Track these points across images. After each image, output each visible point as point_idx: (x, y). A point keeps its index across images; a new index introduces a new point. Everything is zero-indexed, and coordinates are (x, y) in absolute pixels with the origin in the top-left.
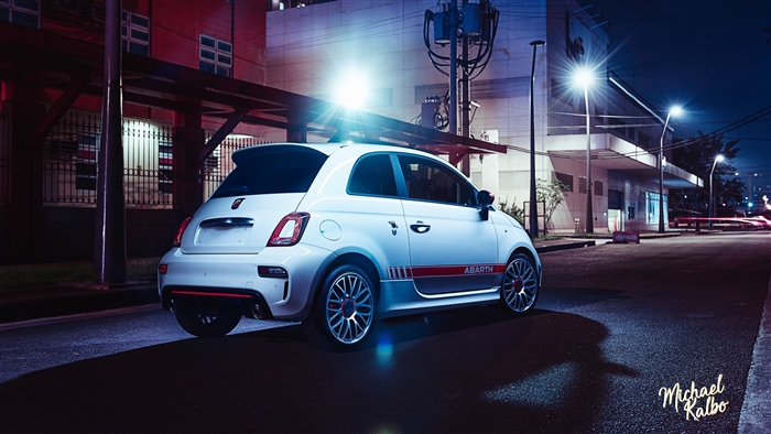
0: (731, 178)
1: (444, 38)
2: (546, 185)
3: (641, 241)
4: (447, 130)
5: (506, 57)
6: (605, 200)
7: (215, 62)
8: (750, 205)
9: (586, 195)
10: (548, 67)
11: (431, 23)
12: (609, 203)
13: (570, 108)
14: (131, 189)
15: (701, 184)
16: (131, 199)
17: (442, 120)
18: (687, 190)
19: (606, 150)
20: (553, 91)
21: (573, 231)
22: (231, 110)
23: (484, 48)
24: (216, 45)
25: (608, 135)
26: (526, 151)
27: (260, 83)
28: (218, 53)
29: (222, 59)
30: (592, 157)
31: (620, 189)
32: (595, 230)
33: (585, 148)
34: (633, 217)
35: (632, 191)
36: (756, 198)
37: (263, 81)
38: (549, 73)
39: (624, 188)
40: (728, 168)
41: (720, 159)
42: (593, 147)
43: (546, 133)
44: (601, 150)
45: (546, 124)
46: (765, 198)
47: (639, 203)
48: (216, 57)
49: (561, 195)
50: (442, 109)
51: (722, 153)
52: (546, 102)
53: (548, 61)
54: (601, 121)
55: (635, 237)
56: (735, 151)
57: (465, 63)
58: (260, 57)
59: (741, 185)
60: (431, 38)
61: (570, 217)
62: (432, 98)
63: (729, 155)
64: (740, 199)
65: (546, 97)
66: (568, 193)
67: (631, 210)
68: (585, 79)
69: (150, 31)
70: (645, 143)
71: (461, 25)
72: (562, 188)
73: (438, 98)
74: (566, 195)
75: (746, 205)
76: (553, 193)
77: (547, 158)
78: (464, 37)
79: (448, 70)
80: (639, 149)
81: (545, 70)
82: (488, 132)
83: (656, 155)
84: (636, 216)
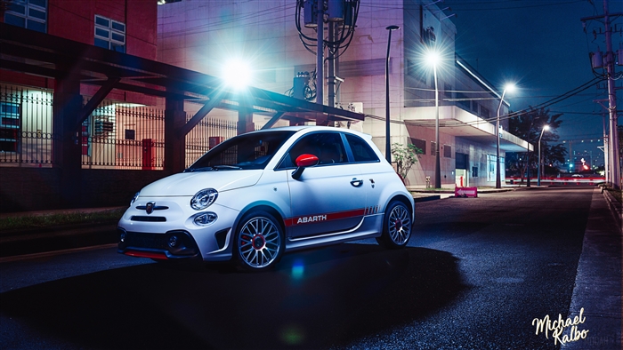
0: (555, 144)
1: (312, 23)
2: (402, 148)
3: (479, 195)
4: (315, 101)
5: (370, 42)
6: (453, 161)
7: (110, 39)
8: (571, 166)
9: (435, 157)
10: (405, 51)
11: (302, 9)
12: (457, 163)
13: (423, 84)
14: (29, 150)
15: (531, 148)
16: (29, 159)
17: (311, 92)
18: (520, 153)
19: (452, 119)
20: (408, 69)
21: (425, 187)
22: (104, 78)
23: (346, 32)
24: (110, 25)
25: (454, 107)
26: (382, 119)
27: (151, 59)
28: (111, 32)
29: (115, 37)
30: (441, 125)
31: (466, 153)
32: (442, 186)
33: (435, 118)
34: (476, 175)
35: (476, 154)
36: (575, 161)
37: (154, 57)
38: (405, 55)
39: (469, 152)
40: (553, 136)
41: (546, 128)
42: (441, 117)
43: (403, 105)
44: (447, 119)
45: (403, 97)
46: (582, 160)
47: (481, 164)
48: (110, 35)
49: (415, 156)
50: (311, 83)
51: (548, 124)
52: (403, 79)
53: (405, 46)
54: (449, 95)
55: (473, 192)
56: (559, 122)
57: (330, 44)
58: (151, 36)
59: (563, 149)
60: (302, 22)
61: (423, 174)
62: (302, 74)
63: (554, 125)
64: (562, 161)
65: (403, 75)
66: (421, 155)
67: (475, 169)
68: (434, 60)
69: (48, 10)
70: (486, 113)
71: (327, 12)
72: (416, 151)
73: (308, 74)
74: (419, 157)
75: (568, 165)
76: (408, 155)
77: (403, 126)
78: (330, 22)
79: (316, 50)
80: (480, 119)
81: (402, 52)
82: (354, 104)
83: (494, 124)
84: (479, 174)
